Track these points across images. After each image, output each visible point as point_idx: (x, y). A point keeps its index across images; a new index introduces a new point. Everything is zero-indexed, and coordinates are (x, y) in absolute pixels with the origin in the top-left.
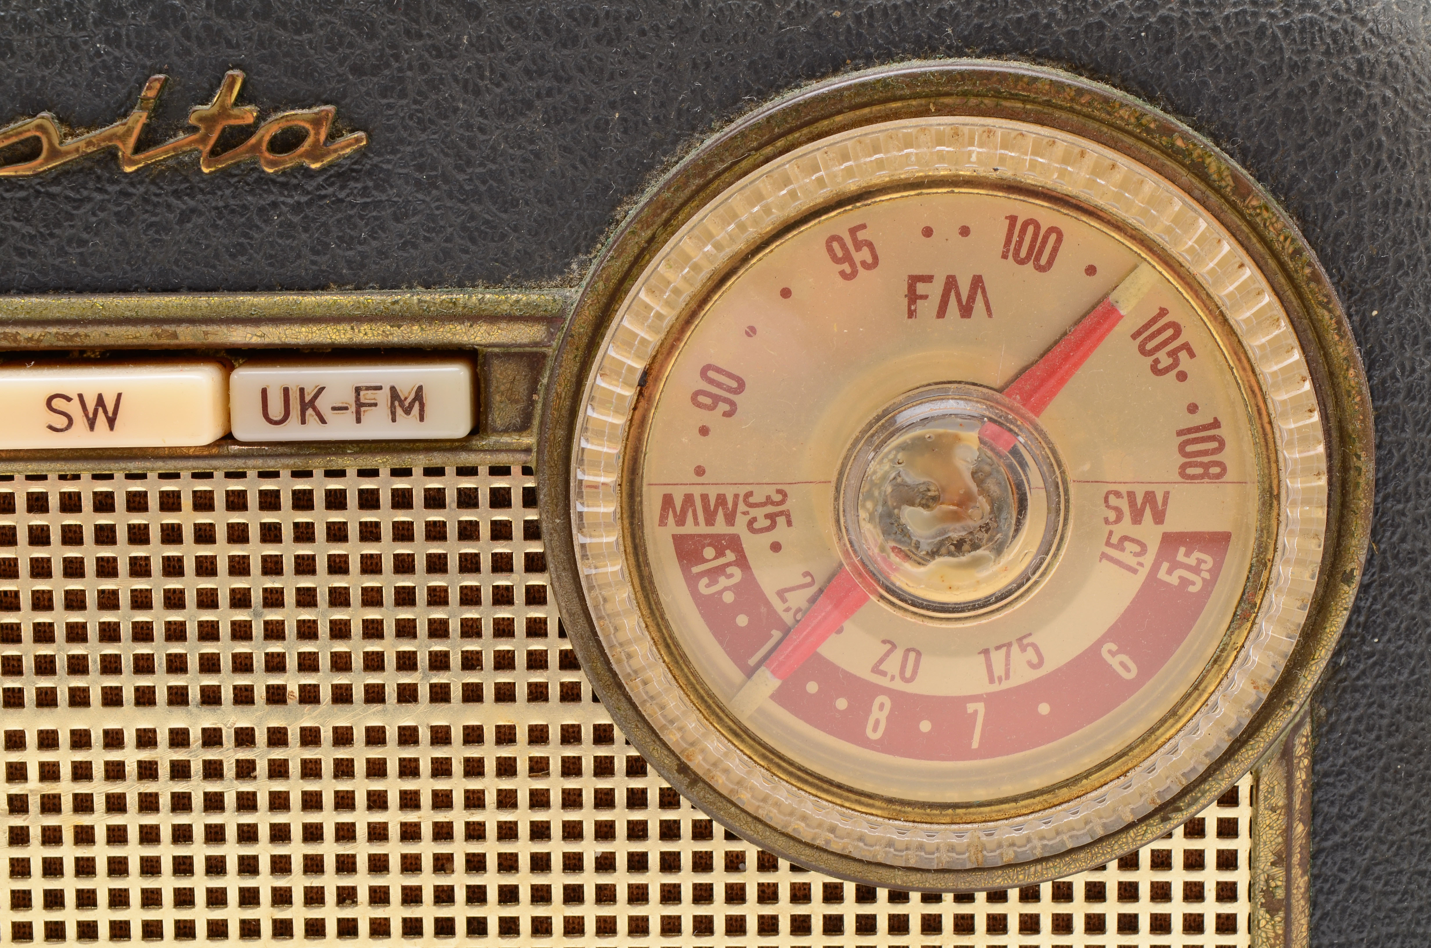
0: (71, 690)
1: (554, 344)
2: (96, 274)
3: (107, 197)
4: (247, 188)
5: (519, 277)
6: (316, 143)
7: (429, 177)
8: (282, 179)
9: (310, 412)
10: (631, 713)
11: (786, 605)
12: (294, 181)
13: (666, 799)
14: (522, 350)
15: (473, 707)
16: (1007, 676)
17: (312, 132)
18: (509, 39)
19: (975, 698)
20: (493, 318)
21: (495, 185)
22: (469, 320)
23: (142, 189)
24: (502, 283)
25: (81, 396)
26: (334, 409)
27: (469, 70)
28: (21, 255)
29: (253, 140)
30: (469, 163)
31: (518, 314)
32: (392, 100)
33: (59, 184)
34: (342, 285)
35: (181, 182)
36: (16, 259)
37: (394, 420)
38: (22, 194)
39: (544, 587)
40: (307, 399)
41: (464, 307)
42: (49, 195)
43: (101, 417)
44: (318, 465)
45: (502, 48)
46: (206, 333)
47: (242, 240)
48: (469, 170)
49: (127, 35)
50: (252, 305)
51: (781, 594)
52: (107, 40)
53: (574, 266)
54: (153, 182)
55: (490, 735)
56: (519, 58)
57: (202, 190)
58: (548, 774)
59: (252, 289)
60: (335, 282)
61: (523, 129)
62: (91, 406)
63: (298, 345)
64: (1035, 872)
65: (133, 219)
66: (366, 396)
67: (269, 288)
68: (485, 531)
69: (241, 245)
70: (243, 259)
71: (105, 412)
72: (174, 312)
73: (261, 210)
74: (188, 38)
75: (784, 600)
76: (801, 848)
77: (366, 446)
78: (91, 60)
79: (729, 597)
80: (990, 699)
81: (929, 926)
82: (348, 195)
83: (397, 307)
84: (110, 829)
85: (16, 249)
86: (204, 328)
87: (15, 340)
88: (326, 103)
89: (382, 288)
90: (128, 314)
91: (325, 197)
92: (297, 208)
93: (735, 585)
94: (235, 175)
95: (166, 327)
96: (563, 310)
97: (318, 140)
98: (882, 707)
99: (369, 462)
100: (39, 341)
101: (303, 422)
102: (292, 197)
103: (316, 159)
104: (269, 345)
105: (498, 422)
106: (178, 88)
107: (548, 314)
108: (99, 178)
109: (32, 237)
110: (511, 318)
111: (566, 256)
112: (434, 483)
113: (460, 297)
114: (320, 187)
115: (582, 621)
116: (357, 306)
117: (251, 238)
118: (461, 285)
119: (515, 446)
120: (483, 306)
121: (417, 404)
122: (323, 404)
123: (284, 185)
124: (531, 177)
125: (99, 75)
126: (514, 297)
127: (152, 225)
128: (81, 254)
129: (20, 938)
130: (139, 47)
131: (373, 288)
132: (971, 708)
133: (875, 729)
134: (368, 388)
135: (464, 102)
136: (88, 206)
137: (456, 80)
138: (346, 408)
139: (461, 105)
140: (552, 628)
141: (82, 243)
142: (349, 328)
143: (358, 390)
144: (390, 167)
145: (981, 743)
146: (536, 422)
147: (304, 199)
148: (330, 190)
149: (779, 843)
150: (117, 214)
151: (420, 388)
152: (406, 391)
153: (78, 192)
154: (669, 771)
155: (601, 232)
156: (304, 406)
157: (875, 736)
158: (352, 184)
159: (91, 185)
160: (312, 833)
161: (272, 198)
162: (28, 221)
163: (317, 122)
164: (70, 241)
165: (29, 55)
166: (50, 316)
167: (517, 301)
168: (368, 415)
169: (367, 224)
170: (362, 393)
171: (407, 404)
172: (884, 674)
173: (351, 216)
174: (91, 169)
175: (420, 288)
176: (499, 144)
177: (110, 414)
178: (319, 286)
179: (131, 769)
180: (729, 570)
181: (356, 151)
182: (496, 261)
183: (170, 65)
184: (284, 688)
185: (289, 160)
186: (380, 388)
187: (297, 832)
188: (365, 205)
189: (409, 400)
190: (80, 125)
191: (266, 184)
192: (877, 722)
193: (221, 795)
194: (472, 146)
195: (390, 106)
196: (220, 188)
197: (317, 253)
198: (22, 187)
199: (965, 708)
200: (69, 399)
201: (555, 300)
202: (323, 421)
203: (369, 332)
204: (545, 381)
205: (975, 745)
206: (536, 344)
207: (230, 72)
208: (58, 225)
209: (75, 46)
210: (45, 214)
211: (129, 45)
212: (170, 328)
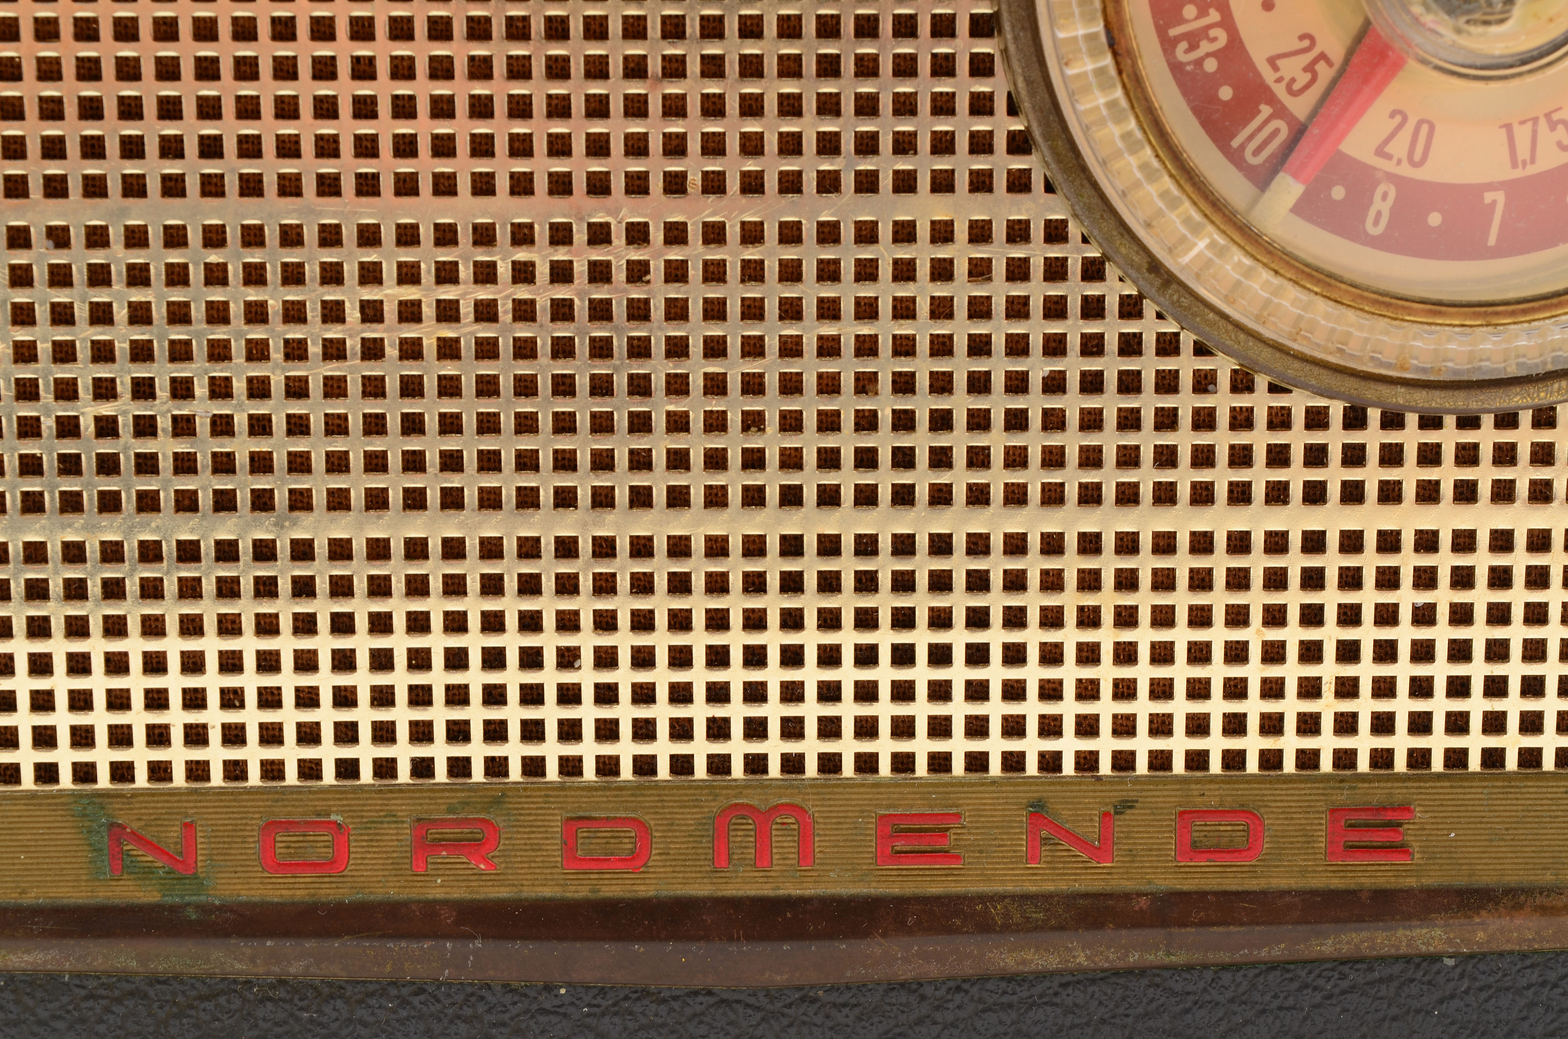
0: (435, 175)
10: (1096, 200)
11: (1278, 75)
13: (1126, 309)
15: (906, 198)
16: (1533, 162)
19: (1490, 187)
39: (990, 56)
51: (1272, 62)
55: (923, 232)
58: (990, 279)
64: (1559, 389)
75: (1276, 69)
76: (1289, 361)
79: (1211, 65)
80: (1509, 186)
81: (1425, 457)
84: (479, 342)
93: (1220, 50)
98: (1385, 197)
129: (372, 470)
132: (1488, 197)
133: (1376, 223)
140: (1000, 104)
145: (1498, 240)
149: (1264, 355)
154: (1138, 270)
157: (1374, 231)
160: (712, 349)
172: (1389, 157)
179: (505, 271)
180: (1213, 33)
184: (684, 175)
187: (696, 347)
192: (1379, 214)
193: (609, 302)
199: (1483, 199)
205: (1492, 241)
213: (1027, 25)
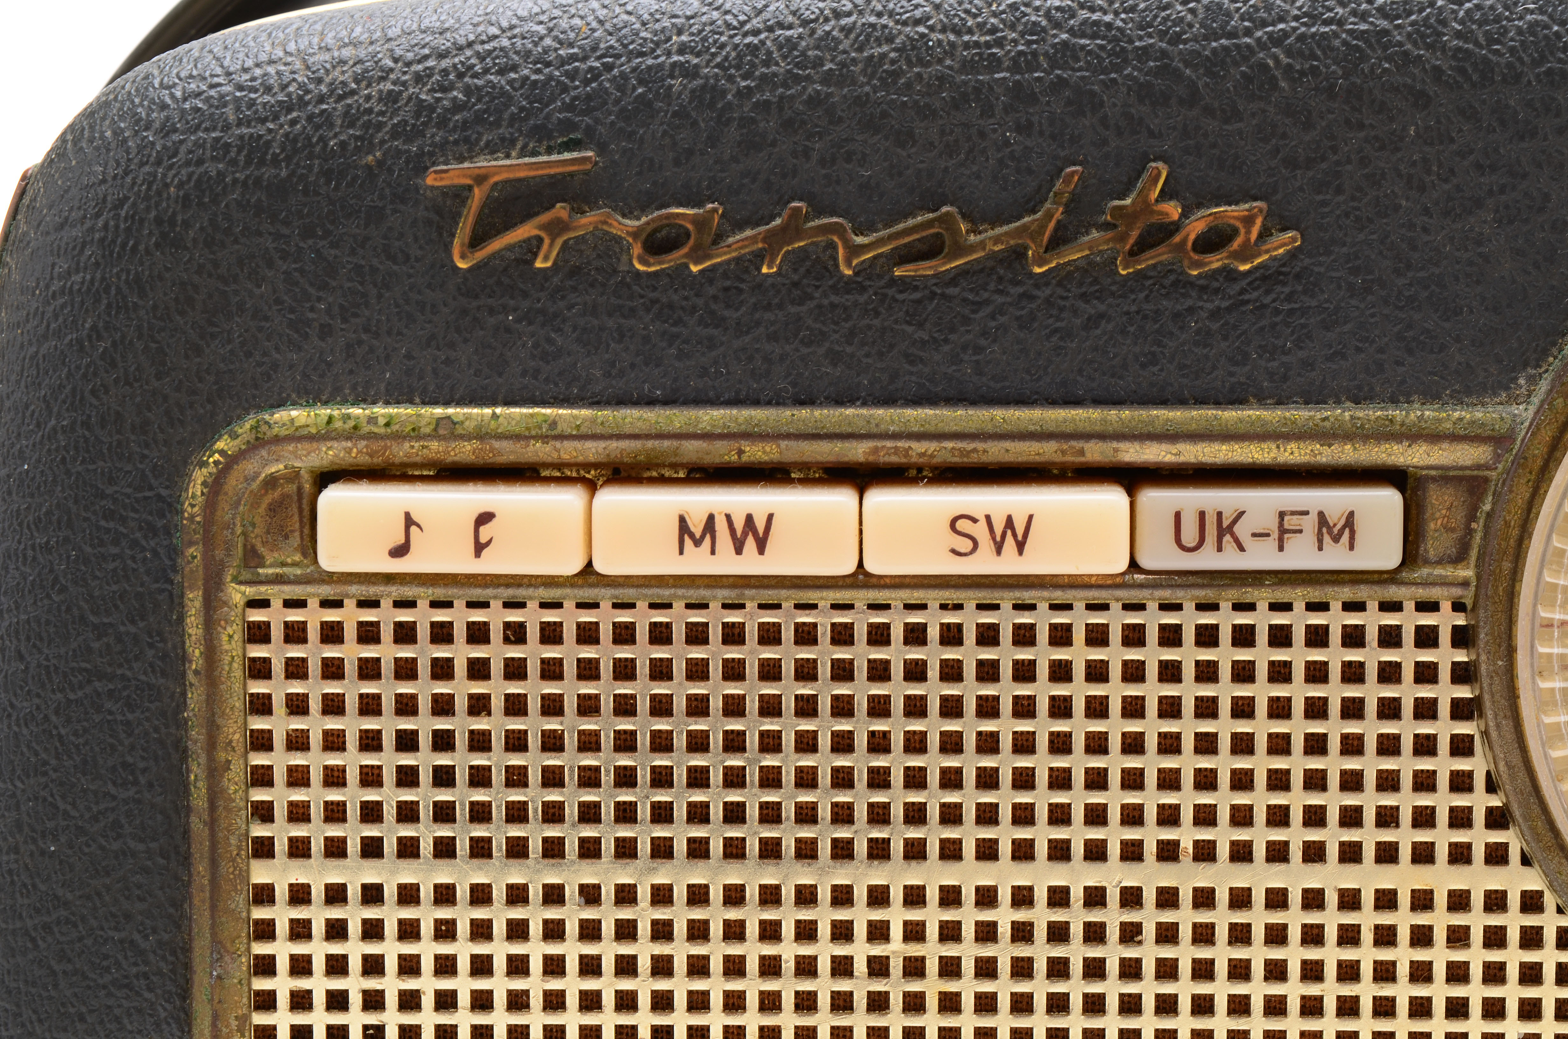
0: (942, 841)
1: (1500, 466)
2: (992, 384)
3: (1009, 299)
4: (1163, 291)
5: (1459, 392)
6: (1247, 241)
7: (1363, 281)
8: (1202, 282)
9: (1227, 538)
12: (1216, 284)
14: (1461, 473)
15: (1388, 868)
17: (1242, 231)
18: (1460, 130)
20: (1435, 437)
21: (1438, 290)
22: (1407, 439)
23: (1048, 292)
24: (1440, 398)
25: (988, 518)
26: (1254, 535)
27: (1414, 164)
28: (912, 363)
29: (1177, 239)
30: (1409, 267)
31: (1462, 432)
32: (1328, 197)
33: (956, 286)
34: (1261, 400)
35: (1091, 284)
36: (907, 367)
37: (1320, 548)
38: (917, 295)
39: (1471, 737)
40: (1225, 523)
41: (1402, 425)
42: (943, 295)
43: (1010, 540)
44: (1227, 597)
45: (1452, 140)
46: (1116, 450)
47: (1154, 348)
48: (1410, 274)
49: (1040, 123)
50: (1168, 420)
52: (1019, 129)
53: (1522, 381)
54: (1060, 284)
55: (1404, 899)
56: (1471, 152)
57: (1113, 294)
58: (1468, 945)
59: (1163, 402)
60: (1255, 396)
61: (1471, 230)
62: (999, 529)
63: (1215, 464)
65: (1036, 325)
66: (1290, 522)
67: (1181, 402)
68: (1408, 673)
69: (1153, 354)
70: (1155, 369)
71: (1015, 535)
72: (1082, 427)
73: (1177, 316)
74: (1107, 127)
77: (1286, 577)
78: (999, 150)
82: (1274, 301)
83: (1327, 424)
84: (979, 997)
85: (907, 356)
86: (1115, 444)
87: (906, 455)
88: (1255, 199)
89: (1307, 403)
90: (1032, 428)
91: (1248, 302)
92: (1215, 314)
94: (1151, 278)
95: (1074, 443)
96: (1512, 430)
97: (1249, 240)
99: (1282, 595)
100: (932, 456)
101: (1220, 549)
102: (1212, 301)
103: (1244, 261)
104: (1183, 464)
105: (1432, 552)
106: (1094, 181)
107: (1495, 434)
108: (1000, 279)
109: (923, 343)
110: (1454, 438)
111: (1513, 370)
112: (1353, 619)
113: (1397, 414)
114: (1243, 291)
115: (1522, 774)
116: (1285, 421)
117: (1164, 347)
118: (1394, 401)
119: (1450, 579)
120: (1424, 425)
121: (1347, 531)
122: (1242, 530)
123: (1203, 289)
124: (1478, 282)
125: (1007, 167)
126: (1456, 414)
127: (1056, 331)
128: (977, 362)
130: (1053, 137)
131: (1296, 402)
134: (1293, 513)
135: (1408, 199)
136: (989, 309)
137: (1400, 176)
138: (1268, 535)
139: (1404, 203)
140: (1479, 782)
141: (979, 350)
142: (1274, 446)
143: (1282, 515)
144: (1322, 270)
146: (1474, 554)
147: (1225, 304)
148: (1255, 294)
150: (1018, 318)
151: (1351, 514)
152: (1336, 517)
153: (977, 294)
155: (1554, 344)
156: (1222, 532)
158: (1278, 288)
159: (992, 286)
160: (1200, 1006)
161: (1189, 302)
162: (921, 325)
163: (1248, 221)
164: (964, 348)
165: (932, 144)
166: (946, 429)
167: (1461, 419)
168: (1292, 542)
169: (1293, 333)
170: (1286, 518)
171: (1336, 530)
173: (1276, 324)
174: (992, 269)
175: (1348, 404)
176: (1445, 246)
177: (1020, 538)
178: (1237, 400)
179: (1004, 930)
181: (1289, 251)
182: (1435, 374)
183: (1085, 155)
184: (1177, 843)
185: (1215, 262)
186: (1306, 513)
187: (1185, 1004)
188: (1291, 312)
189: (1339, 527)
190: (984, 221)
191: (1184, 287)
193: (1103, 961)
194: (1414, 248)
195: (1324, 204)
196: (1132, 291)
197: (1237, 364)
198: (916, 288)
200: (975, 521)
201: (1502, 419)
202: (1242, 549)
203: (1296, 451)
204: (1487, 507)
206: (1479, 467)
207: (1153, 164)
208: (953, 330)
209: (982, 135)
210: (940, 318)
211: (1041, 133)
212: (1077, 444)
213: (1509, 714)
